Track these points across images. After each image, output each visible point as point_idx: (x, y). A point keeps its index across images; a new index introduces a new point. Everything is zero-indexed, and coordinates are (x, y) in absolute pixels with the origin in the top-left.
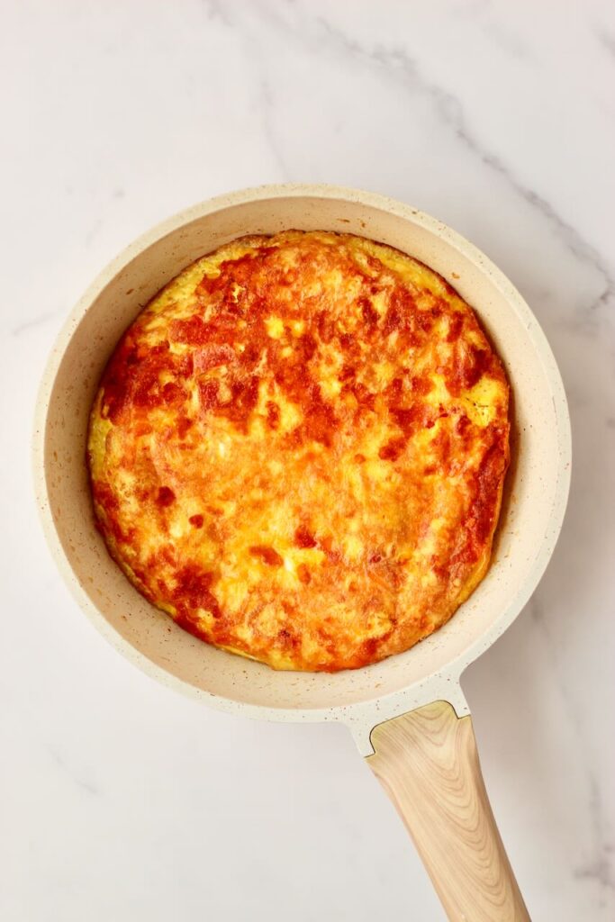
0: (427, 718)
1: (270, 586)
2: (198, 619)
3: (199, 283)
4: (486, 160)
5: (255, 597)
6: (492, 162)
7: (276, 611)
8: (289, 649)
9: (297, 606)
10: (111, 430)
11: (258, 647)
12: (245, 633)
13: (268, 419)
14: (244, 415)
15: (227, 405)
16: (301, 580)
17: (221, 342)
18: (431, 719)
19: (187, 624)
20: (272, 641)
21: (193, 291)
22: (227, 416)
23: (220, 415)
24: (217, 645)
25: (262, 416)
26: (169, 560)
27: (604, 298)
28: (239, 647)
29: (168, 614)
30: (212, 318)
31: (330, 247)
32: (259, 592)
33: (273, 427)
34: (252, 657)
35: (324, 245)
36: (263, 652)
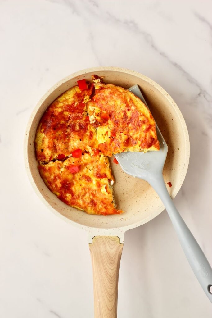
0: (111, 240)
1: (88, 188)
2: (66, 197)
3: (74, 94)
4: (161, 54)
5: (83, 191)
6: (162, 54)
7: (89, 195)
8: (93, 207)
9: (96, 194)
10: (44, 137)
11: (84, 206)
12: (80, 202)
13: (90, 136)
14: (83, 134)
15: (78, 131)
16: (97, 186)
17: (79, 113)
19: (62, 198)
20: (88, 204)
21: (72, 96)
22: (77, 134)
23: (75, 134)
24: (71, 205)
25: (88, 135)
26: (59, 178)
27: (199, 95)
28: (78, 206)
29: (56, 195)
30: (77, 105)
31: (120, 92)
32: (85, 189)
33: (91, 139)
34: (82, 209)
35: (119, 92)
36: (85, 208)
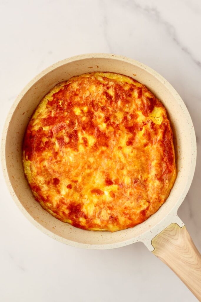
0: (170, 231)
1: (102, 202)
2: (80, 222)
3: (47, 104)
5: (97, 208)
7: (106, 210)
8: (115, 223)
9: (113, 206)
10: (31, 164)
11: (103, 225)
12: (98, 221)
13: (84, 143)
14: (75, 145)
15: (68, 143)
16: (112, 197)
17: (60, 122)
18: (171, 231)
19: (77, 225)
20: (108, 221)
21: (45, 107)
22: (69, 147)
23: (67, 147)
24: (89, 229)
25: (82, 143)
26: (64, 203)
28: (97, 227)
29: (69, 223)
30: (55, 114)
31: (88, 78)
32: (98, 205)
33: (86, 146)
34: (103, 230)
35: (86, 78)
36: (106, 226)
